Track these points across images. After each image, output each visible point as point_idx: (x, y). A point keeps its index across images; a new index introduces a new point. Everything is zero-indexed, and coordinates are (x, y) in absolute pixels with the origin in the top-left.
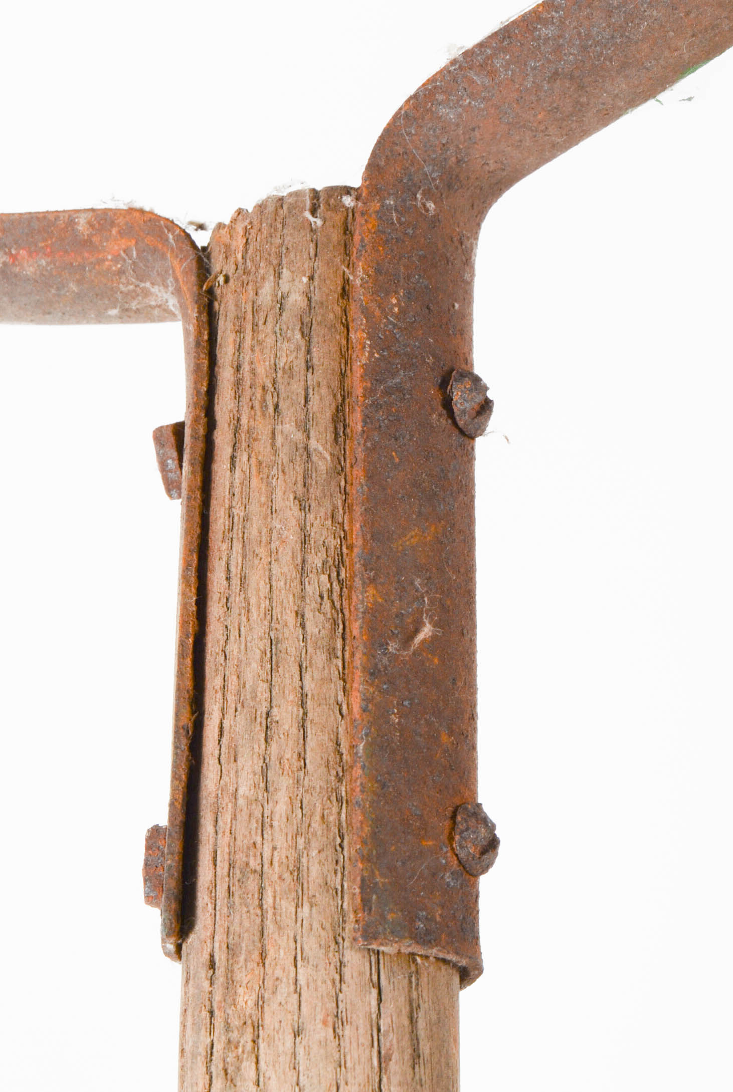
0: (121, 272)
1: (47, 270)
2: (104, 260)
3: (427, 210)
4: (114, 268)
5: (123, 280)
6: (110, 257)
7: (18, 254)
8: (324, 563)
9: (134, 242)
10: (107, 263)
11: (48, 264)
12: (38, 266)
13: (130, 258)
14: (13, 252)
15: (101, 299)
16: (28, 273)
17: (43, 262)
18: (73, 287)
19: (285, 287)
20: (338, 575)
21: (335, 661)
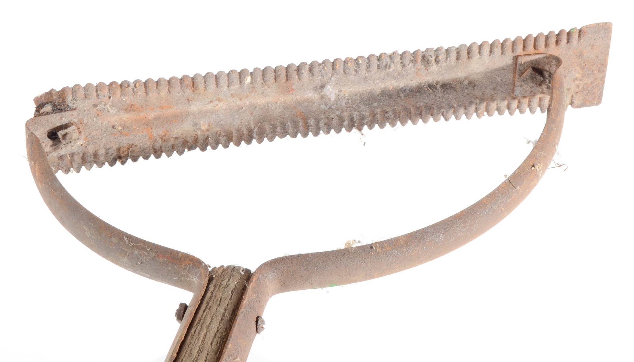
0: (184, 269)
1: (165, 262)
2: (181, 264)
3: (266, 283)
4: (183, 267)
5: (184, 271)
6: (184, 264)
7: (160, 255)
8: (221, 336)
9: (192, 263)
10: (182, 265)
11: (167, 260)
12: (164, 260)
13: (189, 266)
14: (159, 254)
15: (174, 274)
16: (160, 261)
17: (165, 259)
18: (170, 268)
19: (230, 282)
20: (223, 340)
21: (216, 355)
